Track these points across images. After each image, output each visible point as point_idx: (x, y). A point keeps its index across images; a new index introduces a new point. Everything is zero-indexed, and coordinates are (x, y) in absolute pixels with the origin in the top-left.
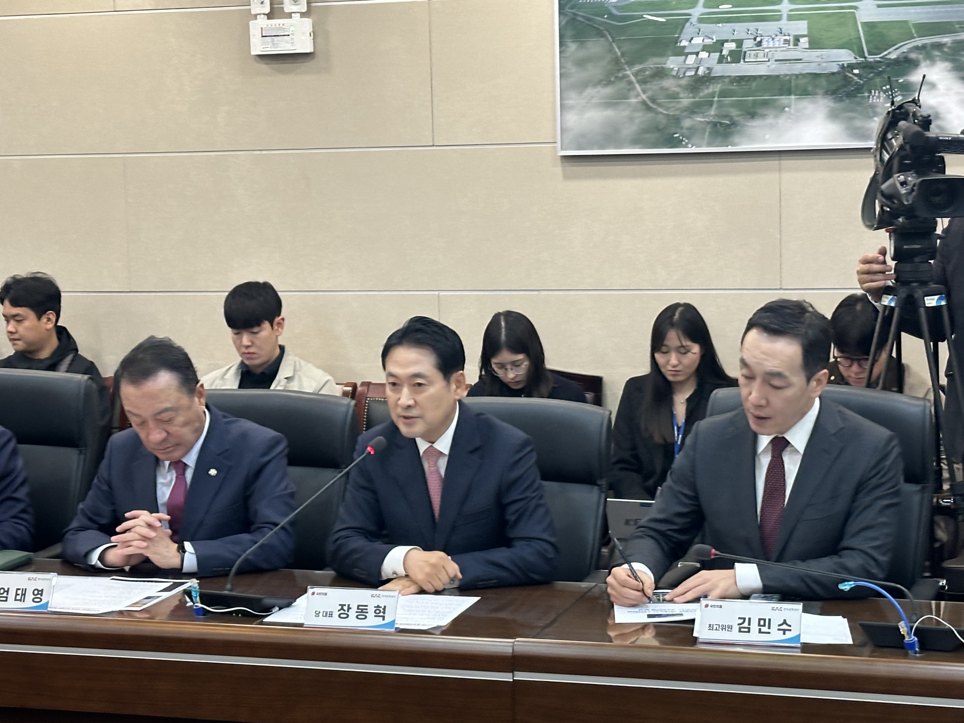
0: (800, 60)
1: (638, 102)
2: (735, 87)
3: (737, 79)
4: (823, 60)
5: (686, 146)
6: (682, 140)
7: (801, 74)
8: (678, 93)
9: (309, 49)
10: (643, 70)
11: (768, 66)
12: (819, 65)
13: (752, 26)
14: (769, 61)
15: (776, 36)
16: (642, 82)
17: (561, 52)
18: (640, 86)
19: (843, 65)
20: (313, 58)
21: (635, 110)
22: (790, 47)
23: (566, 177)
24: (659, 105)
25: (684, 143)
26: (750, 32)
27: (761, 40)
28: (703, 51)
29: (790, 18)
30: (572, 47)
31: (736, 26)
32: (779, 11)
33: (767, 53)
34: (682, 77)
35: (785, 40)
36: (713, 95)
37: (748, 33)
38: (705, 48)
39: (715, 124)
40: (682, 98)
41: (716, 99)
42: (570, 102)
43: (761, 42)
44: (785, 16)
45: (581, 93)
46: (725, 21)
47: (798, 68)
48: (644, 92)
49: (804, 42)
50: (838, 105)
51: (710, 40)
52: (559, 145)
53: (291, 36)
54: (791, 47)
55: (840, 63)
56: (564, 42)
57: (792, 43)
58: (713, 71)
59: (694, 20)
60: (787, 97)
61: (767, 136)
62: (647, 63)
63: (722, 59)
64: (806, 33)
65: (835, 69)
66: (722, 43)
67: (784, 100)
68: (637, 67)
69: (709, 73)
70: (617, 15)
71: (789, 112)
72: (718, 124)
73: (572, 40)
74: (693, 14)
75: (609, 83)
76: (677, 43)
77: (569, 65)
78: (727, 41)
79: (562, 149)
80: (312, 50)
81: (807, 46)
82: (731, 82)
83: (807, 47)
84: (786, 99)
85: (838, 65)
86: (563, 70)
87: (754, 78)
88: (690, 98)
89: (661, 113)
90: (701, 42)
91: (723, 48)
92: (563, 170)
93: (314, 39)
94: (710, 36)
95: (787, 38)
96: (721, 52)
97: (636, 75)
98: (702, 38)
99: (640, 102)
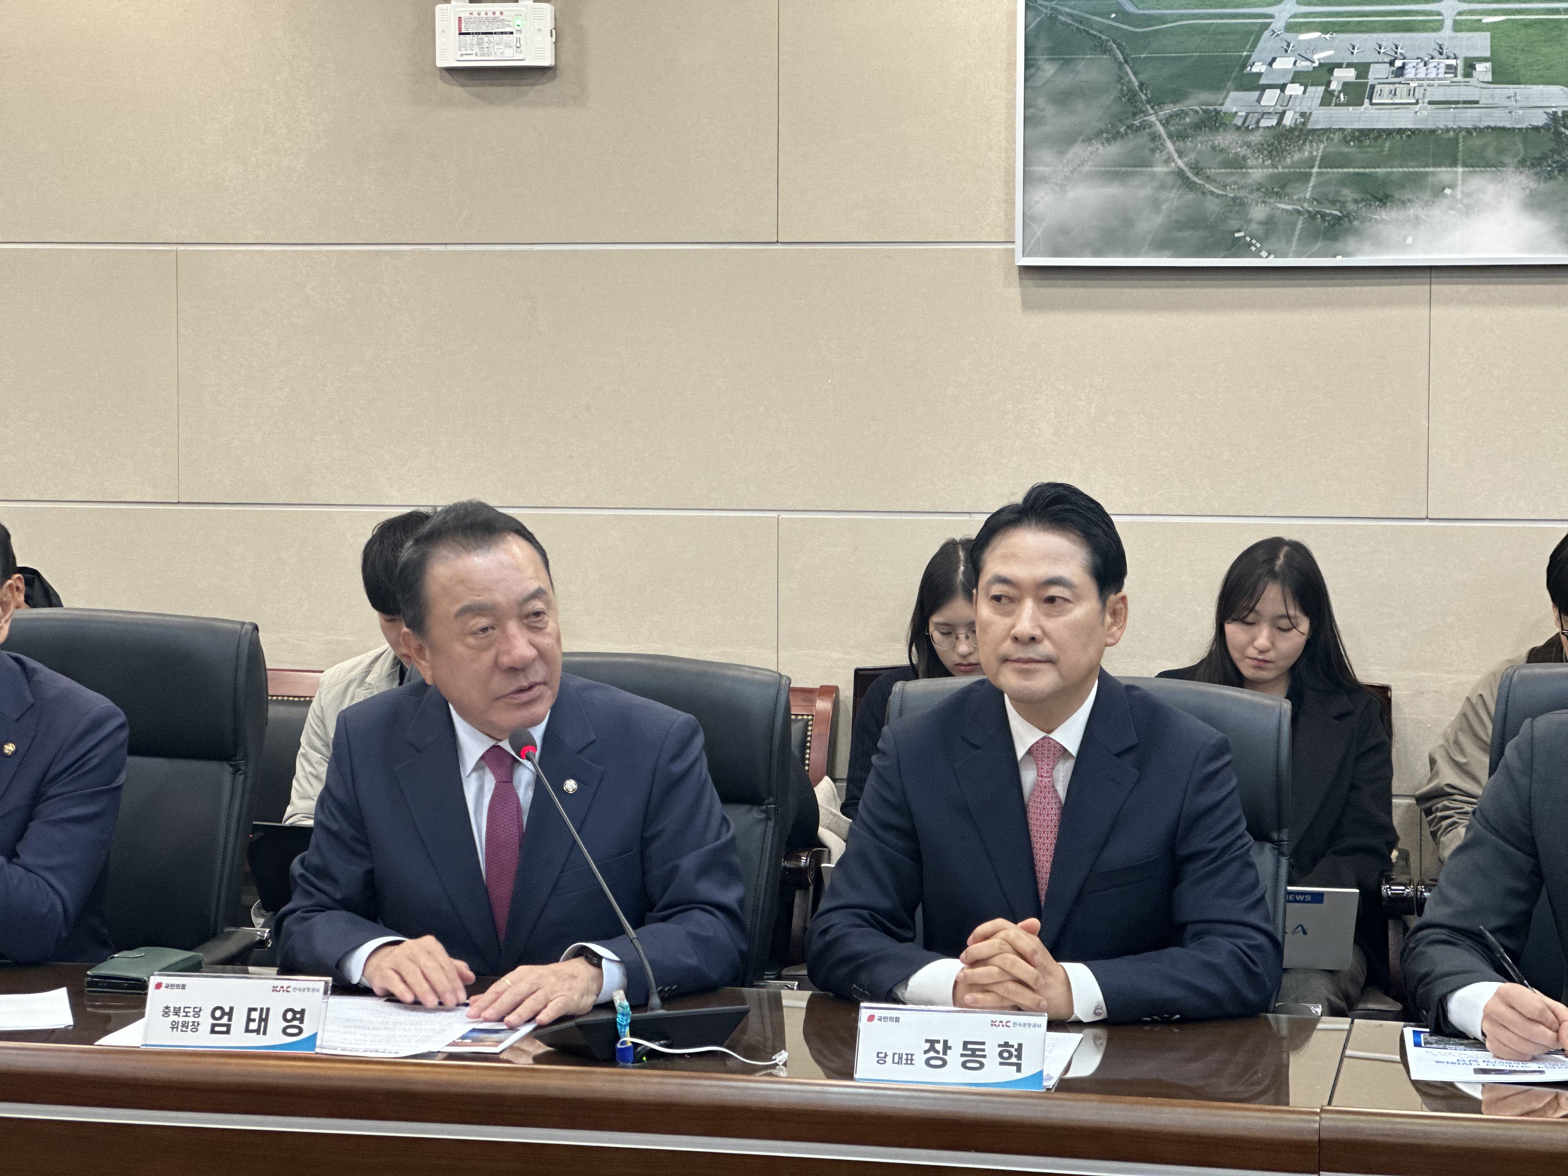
0: (1477, 102)
1: (1168, 173)
2: (1353, 150)
3: (1357, 134)
4: (1519, 104)
5: (1257, 255)
6: (1250, 245)
7: (1475, 129)
8: (1245, 158)
9: (547, 61)
10: (1182, 114)
11: (1416, 113)
12: (1510, 112)
13: (1388, 39)
14: (1417, 103)
15: (1432, 58)
16: (1179, 136)
17: (1026, 80)
18: (1174, 143)
19: (1555, 113)
20: (555, 77)
21: (1162, 187)
22: (1455, 79)
23: (1028, 305)
24: (1208, 179)
25: (1253, 248)
26: (1382, 51)
27: (1404, 64)
28: (1292, 82)
29: (1458, 27)
30: (1049, 69)
31: (1358, 38)
32: (1439, 14)
33: (1415, 88)
34: (1253, 129)
35: (1449, 67)
36: (1310, 162)
37: (1379, 53)
38: (1298, 77)
39: (1312, 216)
40: (1251, 168)
41: (1315, 170)
42: (1040, 169)
43: (1402, 68)
44: (1448, 24)
45: (1062, 153)
46: (1337, 28)
47: (1469, 118)
48: (1181, 154)
49: (1483, 70)
50: (1543, 186)
51: (1308, 63)
52: (1018, 246)
53: (515, 35)
54: (1460, 78)
55: (1550, 111)
56: (1035, 59)
57: (1460, 71)
58: (1312, 119)
59: (1278, 24)
60: (1449, 169)
61: (1410, 240)
62: (1186, 103)
63: (1328, 99)
64: (1488, 54)
65: (1540, 119)
66: (1329, 68)
67: (1444, 173)
68: (1168, 109)
69: (1304, 124)
70: (1135, 15)
71: (1453, 196)
72: (1319, 216)
73: (1049, 57)
74: (1276, 15)
75: (1116, 136)
76: (1244, 67)
77: (1041, 102)
78: (1340, 66)
79: (1025, 254)
80: (553, 63)
81: (1489, 77)
82: (1345, 141)
83: (1490, 79)
84: (1448, 172)
85: (1545, 113)
86: (1031, 111)
87: (1389, 132)
88: (1267, 167)
89: (1212, 193)
90: (1290, 66)
91: (1332, 78)
92: (1022, 294)
93: (555, 43)
94: (1308, 56)
95: (1452, 62)
96: (1328, 84)
97: (1166, 123)
98: (1293, 59)
99: (1173, 172)
